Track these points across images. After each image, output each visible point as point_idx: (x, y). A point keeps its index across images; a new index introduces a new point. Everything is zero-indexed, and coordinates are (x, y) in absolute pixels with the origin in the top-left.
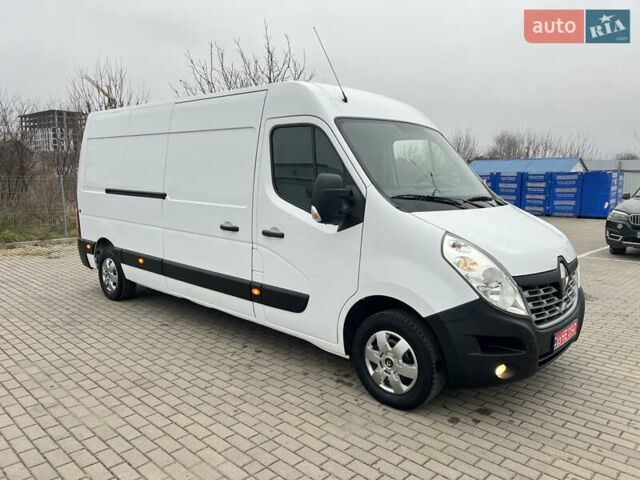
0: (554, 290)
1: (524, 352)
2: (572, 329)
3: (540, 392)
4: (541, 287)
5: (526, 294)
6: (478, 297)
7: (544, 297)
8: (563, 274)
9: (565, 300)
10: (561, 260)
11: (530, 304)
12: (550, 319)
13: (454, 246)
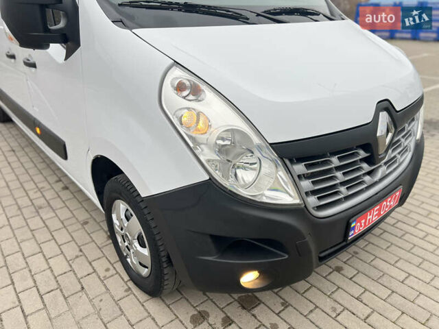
0: (362, 154)
1: (287, 257)
2: (391, 202)
3: (339, 269)
4: (333, 154)
5: (300, 168)
6: (207, 178)
7: (338, 168)
8: (381, 130)
9: (385, 163)
10: (385, 106)
11: (306, 184)
12: (347, 198)
13: (180, 88)
